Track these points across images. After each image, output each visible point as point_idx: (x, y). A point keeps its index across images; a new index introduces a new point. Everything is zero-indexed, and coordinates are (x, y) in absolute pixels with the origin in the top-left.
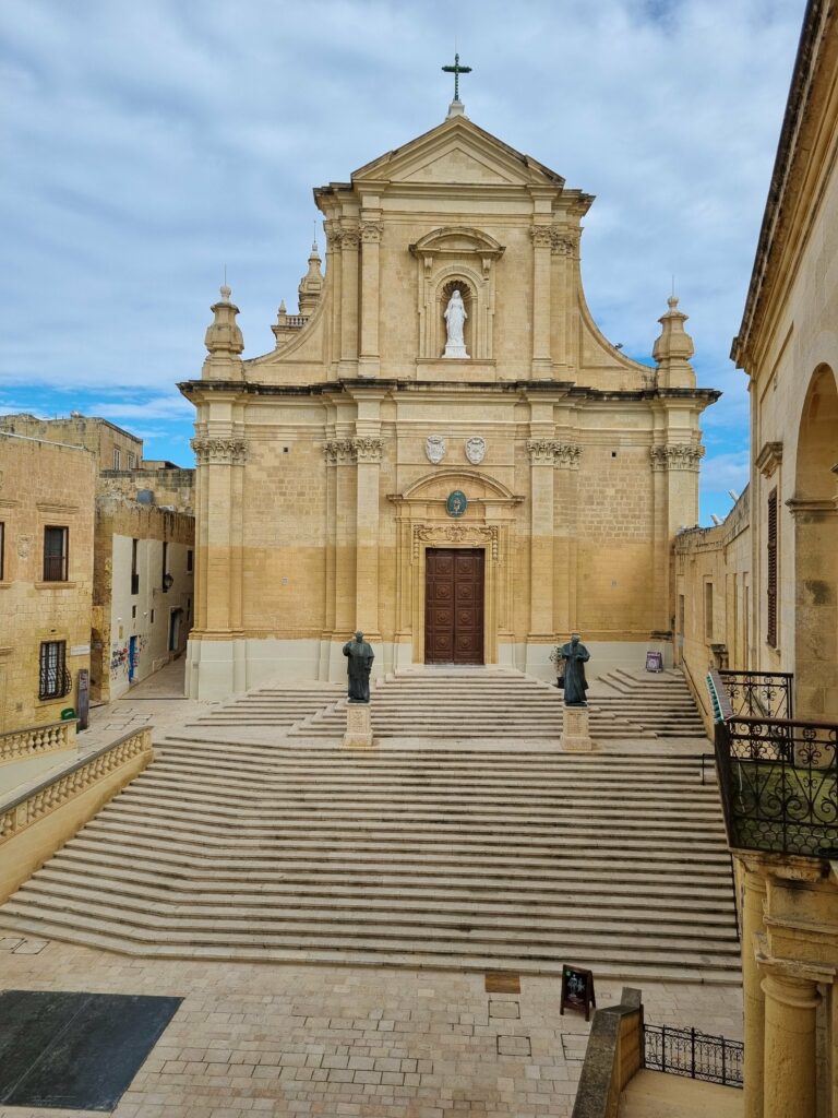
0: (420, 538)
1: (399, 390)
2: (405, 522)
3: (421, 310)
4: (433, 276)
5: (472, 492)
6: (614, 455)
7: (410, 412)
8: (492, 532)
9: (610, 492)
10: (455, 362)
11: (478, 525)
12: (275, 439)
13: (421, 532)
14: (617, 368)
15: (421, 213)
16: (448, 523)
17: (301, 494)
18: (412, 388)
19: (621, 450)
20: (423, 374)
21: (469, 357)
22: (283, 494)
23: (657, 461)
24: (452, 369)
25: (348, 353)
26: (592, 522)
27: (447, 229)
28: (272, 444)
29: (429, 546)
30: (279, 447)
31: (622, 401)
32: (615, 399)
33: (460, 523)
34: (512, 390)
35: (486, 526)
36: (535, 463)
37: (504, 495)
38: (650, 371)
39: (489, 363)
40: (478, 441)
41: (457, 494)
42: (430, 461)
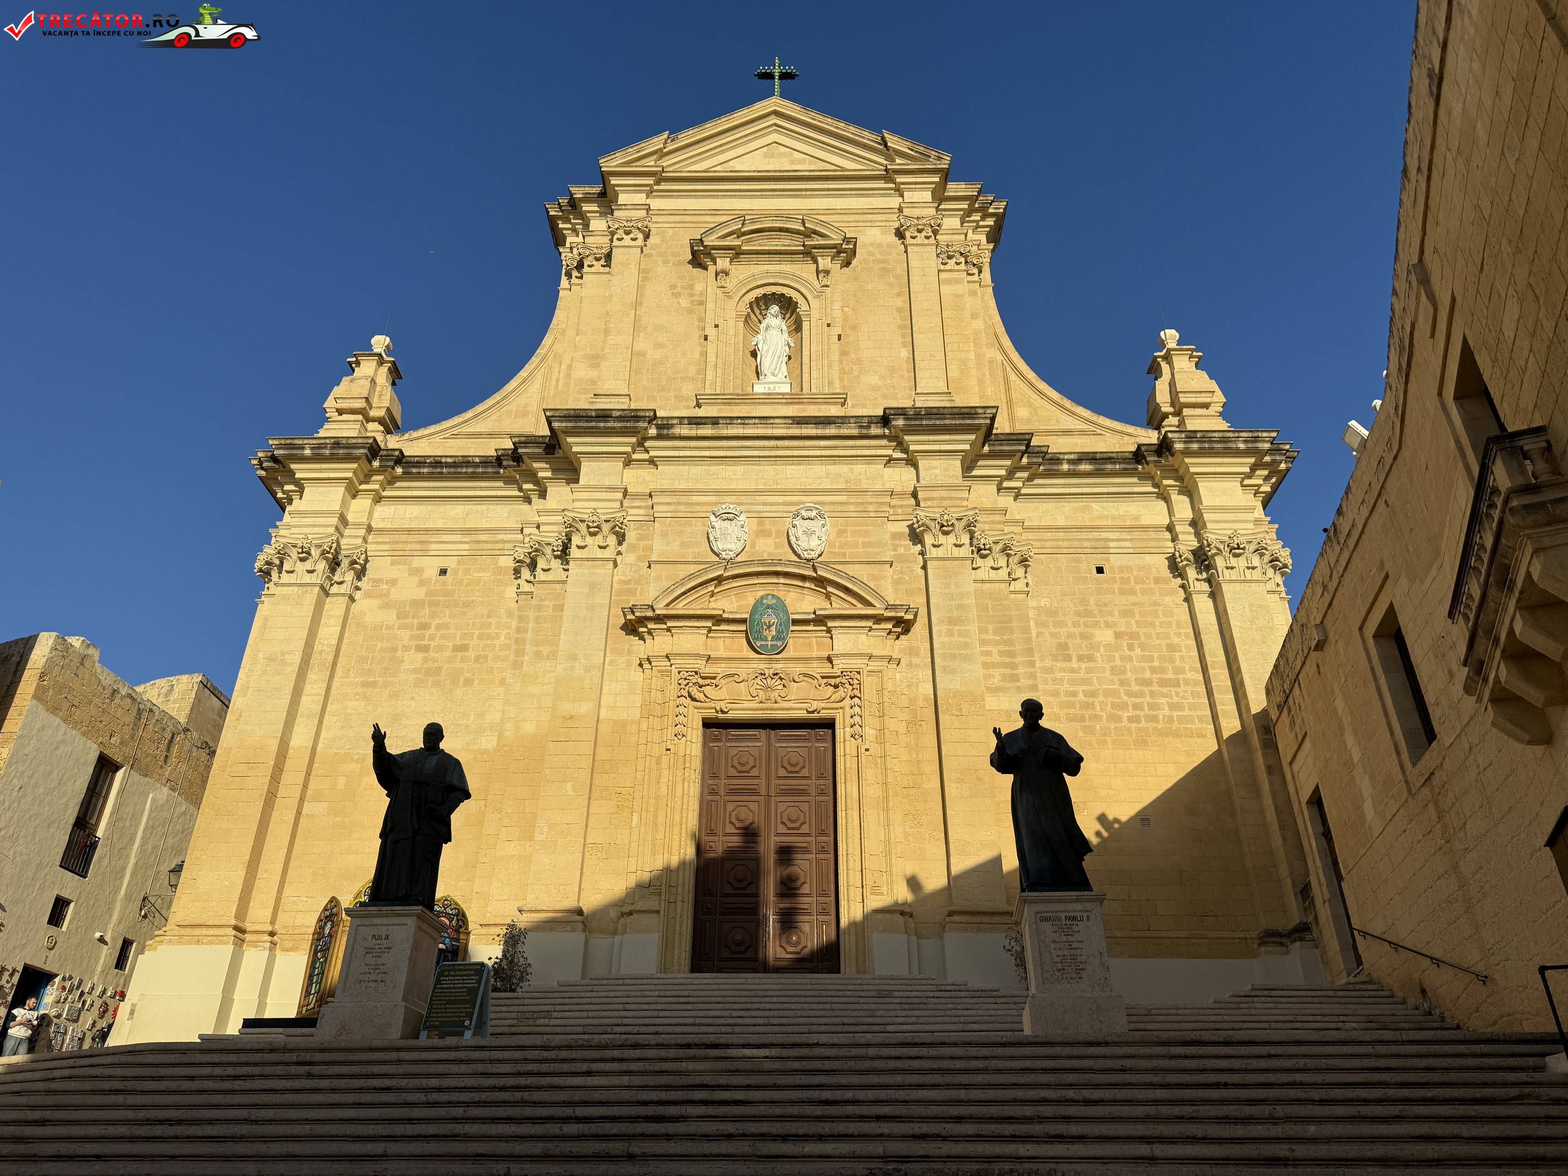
0: (691, 697)
1: (659, 437)
2: (659, 664)
3: (711, 332)
4: (730, 283)
6: (1100, 570)
8: (848, 684)
9: (1105, 636)
10: (770, 398)
11: (818, 671)
12: (425, 553)
13: (692, 685)
14: (1084, 432)
15: (714, 211)
16: (753, 665)
17: (464, 648)
18: (685, 431)
19: (1113, 563)
21: (794, 394)
22: (423, 649)
23: (1192, 573)
24: (764, 411)
27: (754, 221)
28: (417, 562)
29: (711, 714)
30: (431, 567)
31: (1098, 473)
32: (1085, 467)
33: (779, 667)
34: (875, 430)
35: (837, 671)
36: (932, 552)
37: (868, 604)
38: (1148, 435)
39: (834, 399)
40: (813, 514)
41: (770, 601)
42: (717, 555)
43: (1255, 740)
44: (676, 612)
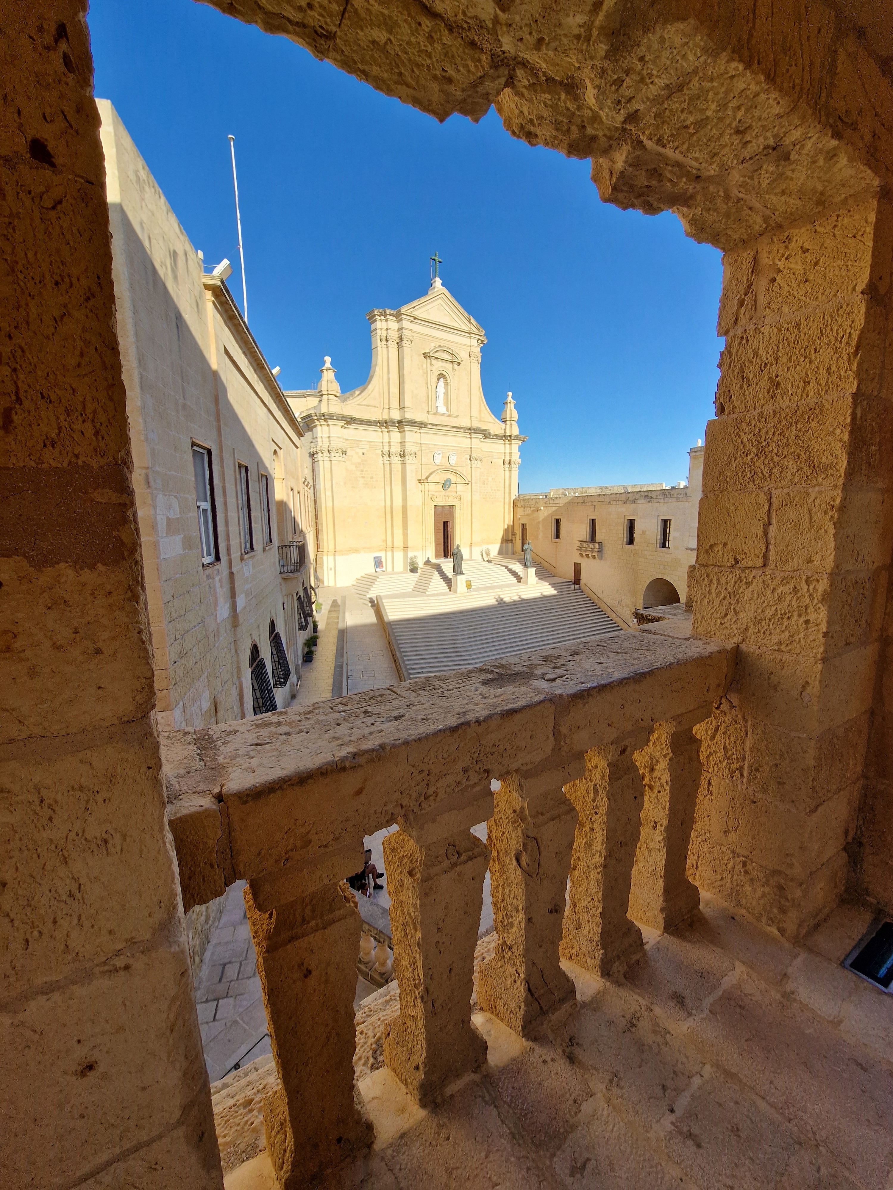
0: (433, 500)
1: (424, 428)
2: (427, 493)
3: (429, 386)
4: (434, 368)
5: (453, 478)
6: (491, 462)
7: (426, 437)
8: (459, 498)
9: (490, 479)
10: (443, 415)
11: (454, 494)
12: (359, 447)
13: (432, 497)
14: (492, 424)
15: (428, 335)
16: (443, 493)
17: (372, 478)
18: (429, 426)
19: (494, 460)
20: (431, 419)
21: (447, 412)
22: (363, 477)
23: (506, 466)
24: (442, 418)
25: (395, 404)
26: (484, 493)
27: (440, 346)
28: (357, 450)
29: (435, 505)
30: (360, 452)
31: (497, 439)
32: (495, 437)
33: (447, 494)
34: (468, 431)
35: (457, 494)
36: (474, 465)
37: (465, 480)
38: (503, 425)
39: (456, 417)
40: (455, 454)
41: (449, 479)
42: (435, 463)
44: (429, 479)
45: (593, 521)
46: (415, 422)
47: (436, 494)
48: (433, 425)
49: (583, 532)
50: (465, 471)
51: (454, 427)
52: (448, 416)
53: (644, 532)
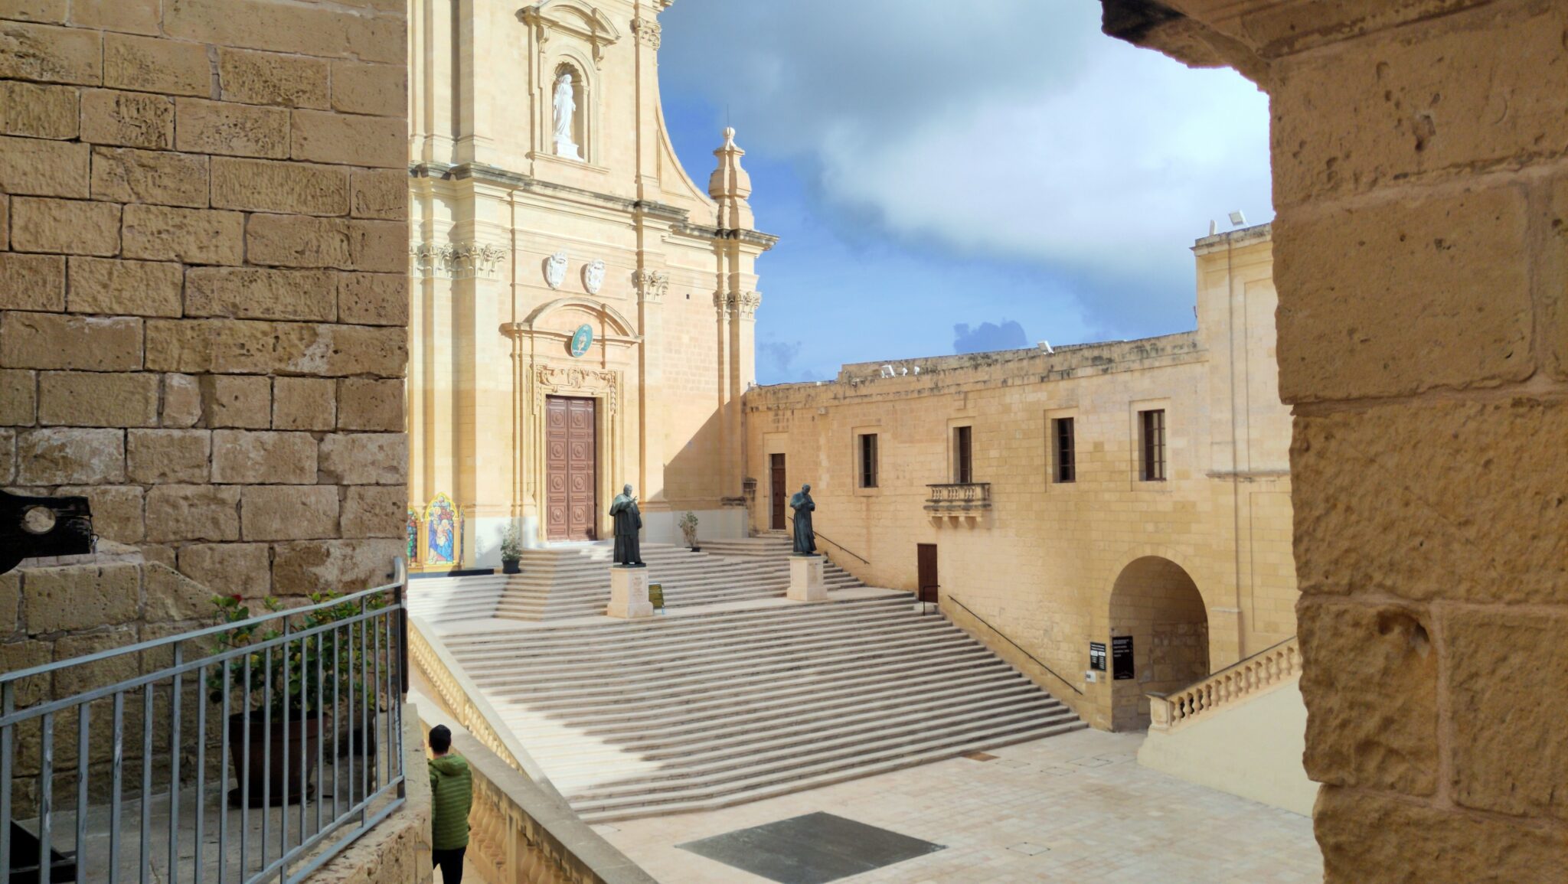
0: (542, 382)
1: (524, 190)
2: (527, 360)
3: (536, 91)
4: (547, 49)
5: (595, 329)
6: (688, 296)
7: (527, 217)
8: (612, 380)
9: (686, 339)
11: (598, 369)
13: (543, 375)
14: (688, 198)
16: (569, 363)
18: (536, 188)
19: (694, 292)
20: (541, 172)
21: (581, 160)
23: (725, 307)
24: (568, 171)
25: (441, 126)
26: (671, 373)
29: (550, 392)
31: (700, 237)
32: (696, 233)
33: (581, 366)
34: (631, 209)
35: (606, 371)
36: (647, 298)
37: (626, 334)
38: (714, 206)
39: (603, 171)
40: (600, 266)
41: (586, 329)
42: (549, 284)
43: (739, 407)
44: (537, 324)
45: (964, 435)
46: (502, 174)
47: (551, 365)
48: (546, 185)
49: (941, 464)
50: (627, 312)
51: (598, 196)
52: (584, 168)
53: (1098, 446)
